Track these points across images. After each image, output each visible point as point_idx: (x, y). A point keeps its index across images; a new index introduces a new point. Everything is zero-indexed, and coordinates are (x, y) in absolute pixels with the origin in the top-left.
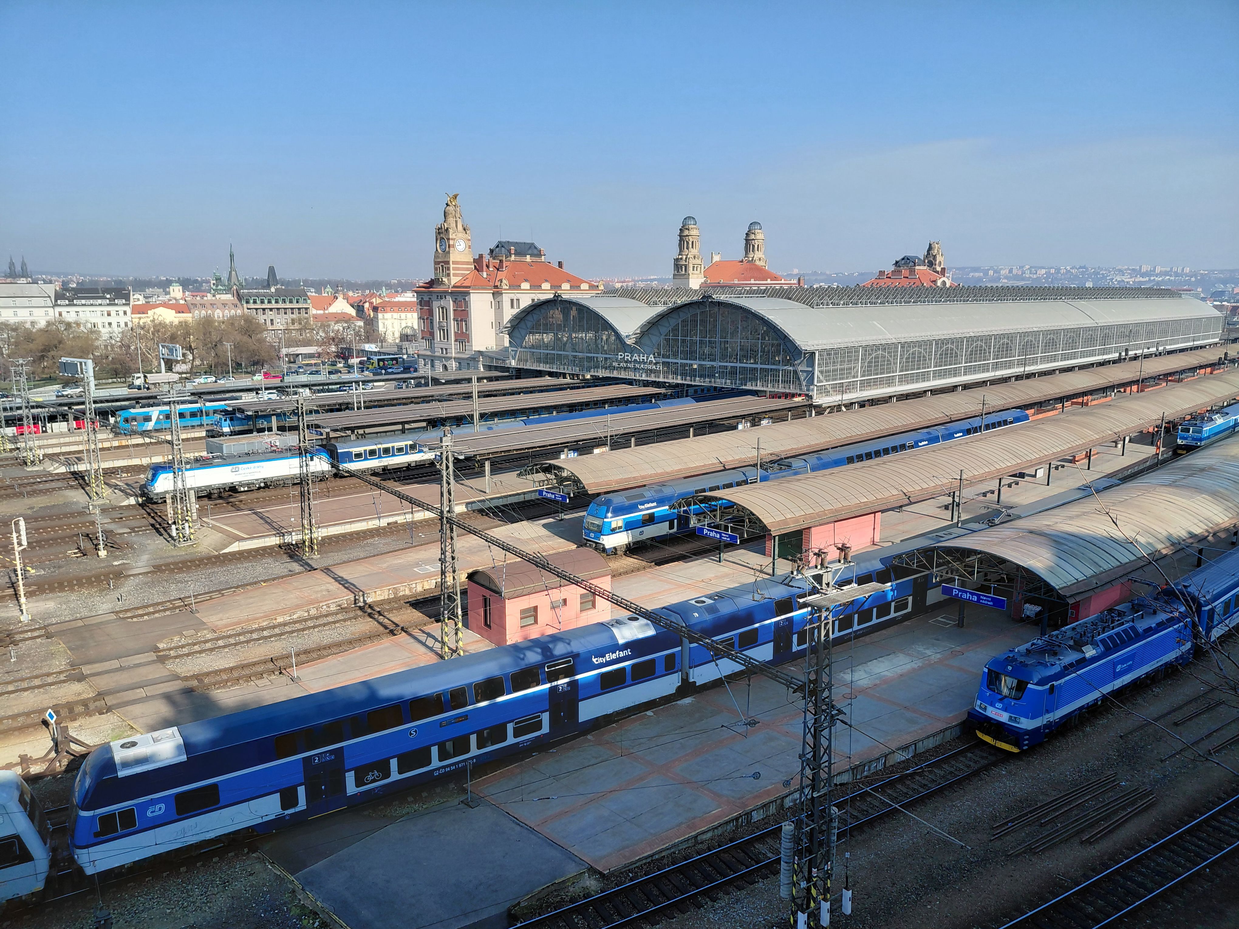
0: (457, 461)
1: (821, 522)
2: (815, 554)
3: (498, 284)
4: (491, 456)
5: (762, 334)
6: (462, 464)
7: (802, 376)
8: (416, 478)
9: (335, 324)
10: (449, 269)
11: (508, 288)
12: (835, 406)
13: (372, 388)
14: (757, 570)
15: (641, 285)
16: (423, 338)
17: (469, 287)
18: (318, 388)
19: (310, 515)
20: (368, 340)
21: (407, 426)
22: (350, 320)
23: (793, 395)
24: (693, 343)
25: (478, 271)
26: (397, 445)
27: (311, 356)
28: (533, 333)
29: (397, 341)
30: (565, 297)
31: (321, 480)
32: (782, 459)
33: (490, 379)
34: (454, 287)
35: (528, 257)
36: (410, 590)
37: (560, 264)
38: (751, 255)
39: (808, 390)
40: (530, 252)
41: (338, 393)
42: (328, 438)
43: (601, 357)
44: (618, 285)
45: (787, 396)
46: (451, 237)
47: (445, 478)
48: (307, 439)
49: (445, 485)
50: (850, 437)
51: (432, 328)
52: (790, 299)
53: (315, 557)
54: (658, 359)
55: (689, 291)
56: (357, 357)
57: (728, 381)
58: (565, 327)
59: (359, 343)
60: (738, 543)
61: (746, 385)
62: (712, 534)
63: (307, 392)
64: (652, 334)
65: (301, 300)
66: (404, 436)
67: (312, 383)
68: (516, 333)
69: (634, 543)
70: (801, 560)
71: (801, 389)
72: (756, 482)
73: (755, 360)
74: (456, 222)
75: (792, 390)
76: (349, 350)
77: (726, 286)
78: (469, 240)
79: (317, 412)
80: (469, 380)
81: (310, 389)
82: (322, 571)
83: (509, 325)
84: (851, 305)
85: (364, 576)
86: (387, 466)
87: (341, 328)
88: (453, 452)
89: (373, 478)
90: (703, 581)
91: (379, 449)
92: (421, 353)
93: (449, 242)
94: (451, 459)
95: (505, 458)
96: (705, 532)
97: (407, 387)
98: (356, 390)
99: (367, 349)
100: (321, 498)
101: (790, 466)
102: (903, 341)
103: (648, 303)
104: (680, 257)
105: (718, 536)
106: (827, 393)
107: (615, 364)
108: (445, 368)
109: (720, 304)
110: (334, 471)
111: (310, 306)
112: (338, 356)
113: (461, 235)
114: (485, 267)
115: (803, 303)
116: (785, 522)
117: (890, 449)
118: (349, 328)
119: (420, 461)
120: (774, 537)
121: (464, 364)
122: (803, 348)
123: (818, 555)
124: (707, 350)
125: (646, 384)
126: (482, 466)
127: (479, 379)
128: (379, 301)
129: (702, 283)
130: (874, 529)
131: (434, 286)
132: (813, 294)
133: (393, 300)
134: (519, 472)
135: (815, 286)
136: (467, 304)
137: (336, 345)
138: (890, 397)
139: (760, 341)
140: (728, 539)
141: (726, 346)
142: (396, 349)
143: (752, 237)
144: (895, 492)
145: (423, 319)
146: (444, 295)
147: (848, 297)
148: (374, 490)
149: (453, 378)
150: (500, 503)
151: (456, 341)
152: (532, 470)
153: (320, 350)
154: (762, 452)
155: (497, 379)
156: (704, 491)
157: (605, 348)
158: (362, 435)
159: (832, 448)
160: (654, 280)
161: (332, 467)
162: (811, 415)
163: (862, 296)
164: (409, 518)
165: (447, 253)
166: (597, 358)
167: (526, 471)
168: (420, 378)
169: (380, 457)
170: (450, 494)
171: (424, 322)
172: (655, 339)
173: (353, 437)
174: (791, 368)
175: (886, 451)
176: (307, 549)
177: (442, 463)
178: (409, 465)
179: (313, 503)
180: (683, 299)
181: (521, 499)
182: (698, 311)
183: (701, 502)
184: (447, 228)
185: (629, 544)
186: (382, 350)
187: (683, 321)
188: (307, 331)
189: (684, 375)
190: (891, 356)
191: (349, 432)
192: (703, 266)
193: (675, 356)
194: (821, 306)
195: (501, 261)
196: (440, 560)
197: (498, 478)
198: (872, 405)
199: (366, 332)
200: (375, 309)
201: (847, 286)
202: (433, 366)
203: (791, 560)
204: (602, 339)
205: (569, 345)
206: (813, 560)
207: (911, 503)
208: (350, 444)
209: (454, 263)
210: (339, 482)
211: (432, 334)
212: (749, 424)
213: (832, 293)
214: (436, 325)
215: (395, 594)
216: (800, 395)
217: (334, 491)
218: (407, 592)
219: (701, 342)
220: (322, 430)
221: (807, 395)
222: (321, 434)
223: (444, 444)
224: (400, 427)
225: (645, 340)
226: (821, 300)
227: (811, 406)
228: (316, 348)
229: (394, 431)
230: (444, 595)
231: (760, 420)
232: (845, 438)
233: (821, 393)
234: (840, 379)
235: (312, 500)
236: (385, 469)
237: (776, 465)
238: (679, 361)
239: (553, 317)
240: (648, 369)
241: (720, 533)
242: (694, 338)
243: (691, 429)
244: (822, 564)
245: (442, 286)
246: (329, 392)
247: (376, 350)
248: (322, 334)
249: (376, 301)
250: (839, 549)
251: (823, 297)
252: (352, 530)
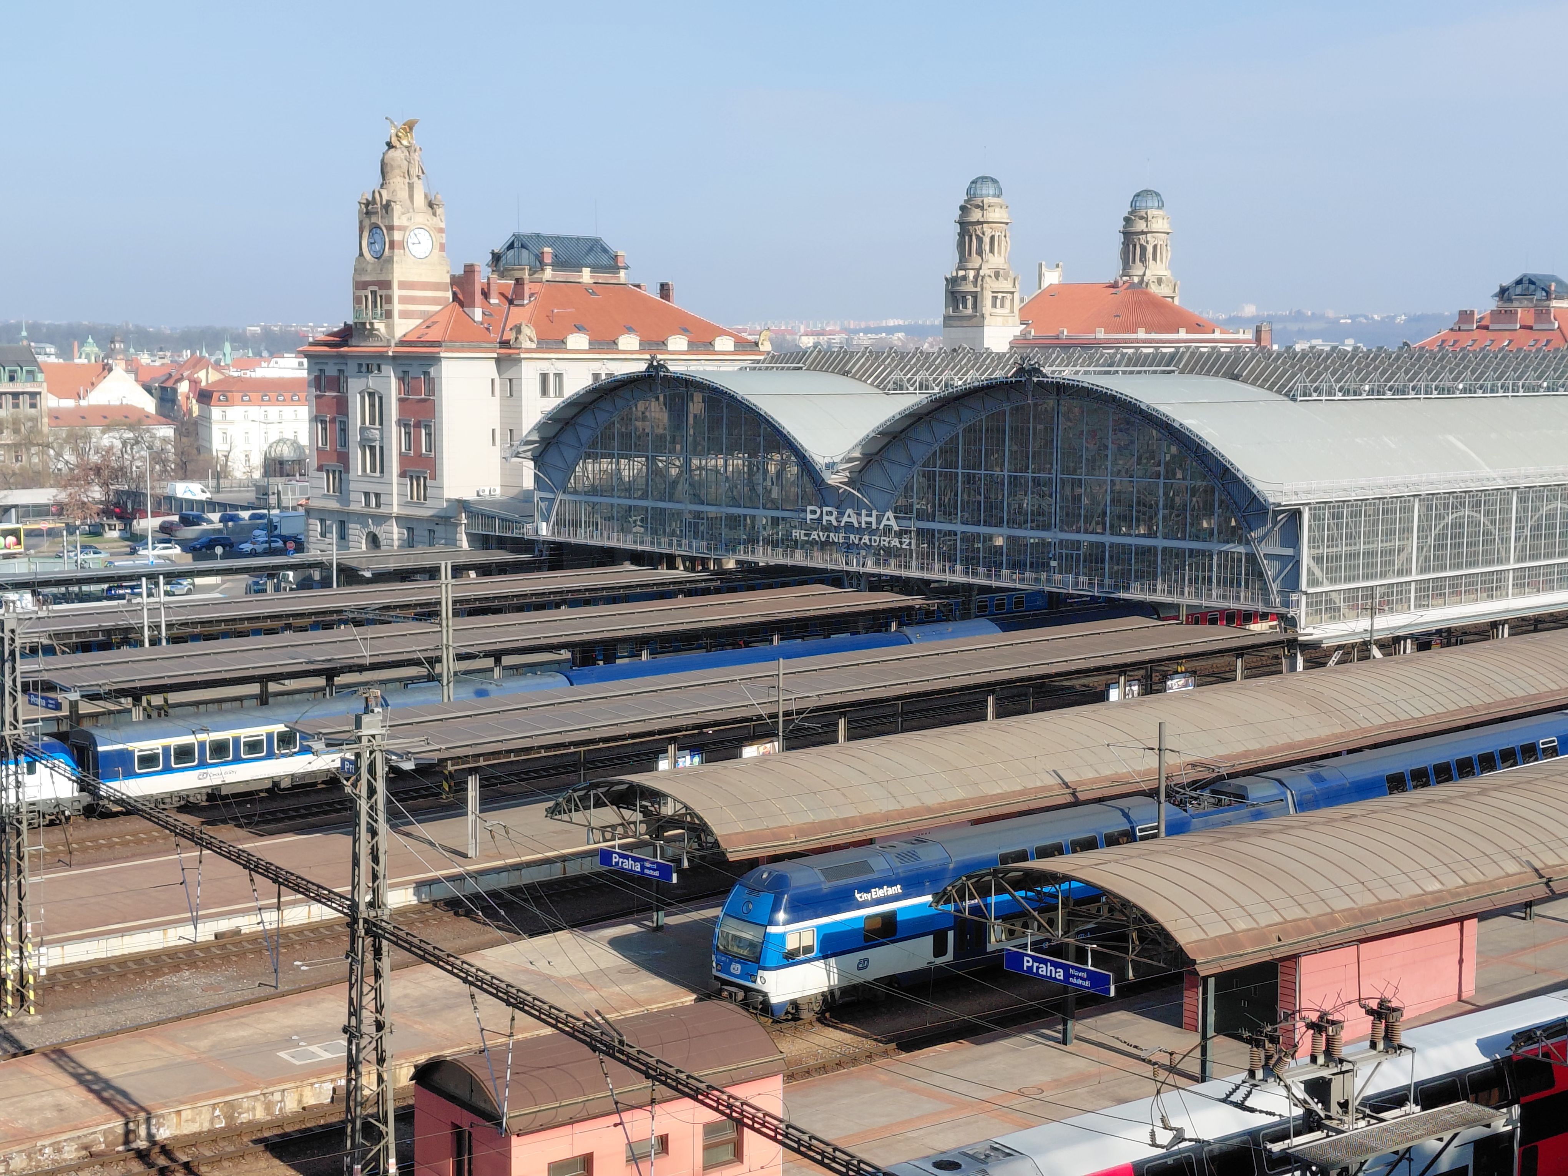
0: (396, 775)
1: (1324, 942)
2: (1311, 1026)
3: (510, 336)
4: (482, 763)
5: (1167, 464)
6: (410, 784)
7: (1270, 570)
8: (291, 818)
9: (104, 432)
10: (389, 300)
11: (534, 346)
12: (1353, 646)
13: (189, 592)
14: (1163, 1067)
15: (864, 340)
16: (320, 468)
17: (437, 344)
18: (54, 590)
19: (21, 912)
20: (185, 472)
21: (273, 687)
22: (140, 422)
23: (1248, 617)
24: (994, 483)
25: (462, 304)
26: (246, 733)
27: (39, 511)
28: (595, 457)
29: (257, 475)
30: (676, 368)
31: (52, 823)
32: (1221, 778)
33: (484, 570)
34: (403, 343)
35: (586, 271)
36: (268, 1107)
37: (665, 290)
38: (1137, 270)
39: (1286, 604)
40: (590, 259)
41: (105, 603)
42: (75, 717)
43: (763, 516)
44: (807, 342)
45: (1232, 618)
46: (396, 222)
47: (364, 819)
48: (21, 718)
49: (364, 836)
50: (1395, 724)
51: (345, 443)
52: (1236, 378)
53: (28, 1020)
54: (905, 523)
55: (980, 356)
56: (155, 515)
57: (1081, 579)
58: (674, 441)
59: (160, 479)
60: (1112, 994)
61: (1127, 589)
62: (1043, 970)
63: (25, 601)
64: (892, 462)
65: (21, 375)
66: (265, 712)
67: (41, 577)
68: (552, 457)
69: (846, 991)
70: (1274, 1040)
71: (1267, 602)
72: (1154, 836)
73: (1150, 528)
74: (411, 187)
75: (1244, 605)
76: (136, 496)
77: (1075, 346)
78: (441, 230)
79: (49, 650)
80: (433, 573)
81: (34, 593)
82: (45, 1055)
83: (535, 437)
84: (1389, 395)
85: (149, 1071)
86: (218, 788)
87: (118, 444)
88: (389, 752)
89: (184, 818)
90: (1020, 1093)
91: (202, 745)
92: (315, 503)
93: (391, 235)
94: (381, 770)
95: (516, 769)
96: (1027, 963)
97: (277, 589)
98: (150, 595)
99: (179, 495)
100: (49, 867)
101: (1241, 796)
102: (1523, 484)
103: (881, 386)
104: (961, 273)
105: (1060, 975)
106: (1334, 613)
107: (798, 534)
108: (374, 541)
109: (1061, 389)
110: (86, 798)
111: (43, 389)
112: (106, 512)
113: (423, 217)
114: (478, 297)
115: (1270, 389)
116: (1232, 940)
117: (1497, 757)
118: (137, 442)
119: (304, 775)
120: (1205, 979)
121: (421, 532)
122: (1271, 500)
123: (1317, 1027)
124: (1028, 503)
125: (877, 584)
126: (461, 788)
127: (458, 571)
128: (214, 376)
129: (1016, 339)
130: (1461, 961)
131: (353, 342)
132: (1293, 366)
133: (249, 374)
134: (551, 804)
135: (1298, 348)
136: (432, 385)
137: (105, 484)
138: (1494, 625)
139: (1162, 481)
140: (1087, 984)
141: (1078, 491)
142: (250, 496)
143: (1141, 226)
144: (1512, 867)
145: (323, 422)
146: (375, 362)
147: (1383, 373)
148: (186, 849)
149: (392, 565)
150: (504, 882)
151: (403, 474)
152: (584, 799)
153: (63, 496)
154: (1171, 759)
155: (503, 569)
156: (1022, 856)
157: (775, 494)
158: (159, 708)
159: (1350, 752)
160: (898, 329)
161: (82, 790)
162: (1293, 668)
163: (1416, 374)
164: (270, 918)
165: (384, 260)
166: (753, 518)
167: (569, 801)
168: (311, 566)
169: (203, 764)
170: (376, 859)
171: (324, 429)
172: (898, 474)
173: (137, 714)
174: (1242, 549)
175: (1488, 762)
176: (10, 1000)
177: (358, 780)
178: (276, 784)
179: (30, 880)
180: (969, 377)
181: (556, 872)
182: (1007, 407)
183: (1017, 885)
184: (388, 202)
185: (832, 992)
186: (220, 498)
187: (969, 430)
188: (34, 450)
189: (970, 562)
190: (1493, 522)
191: (127, 702)
192: (1017, 296)
193: (949, 513)
194: (1315, 396)
195: (519, 282)
196: (345, 1030)
197: (498, 818)
198: (1449, 645)
199: (181, 453)
200: (205, 397)
201: (1380, 348)
202: (343, 536)
203: (1248, 1041)
204: (766, 472)
205: (683, 487)
206: (1305, 1039)
207: (1554, 896)
208: (129, 730)
209: (403, 285)
210: (98, 828)
211: (344, 458)
212: (1135, 688)
213: (1342, 365)
214: (354, 437)
215: (230, 1117)
216: (1264, 616)
217: (84, 850)
218: (260, 1114)
219: (1014, 482)
220: (60, 697)
221: (1282, 617)
222: (58, 707)
223: (365, 732)
224: (254, 689)
225: (875, 476)
226: (1313, 381)
227: (1293, 644)
228: (53, 491)
229: (240, 699)
230: (353, 1122)
231: (1165, 677)
232: (1381, 727)
233: (1318, 612)
234: (1367, 577)
235: (26, 872)
236: (214, 795)
237: (1207, 793)
238: (959, 528)
239: (644, 419)
240: (880, 547)
241: (1065, 968)
242: (997, 472)
243: (990, 699)
244: (1329, 1053)
245: (371, 342)
246: (81, 601)
247: (204, 497)
248: (69, 456)
249: (206, 377)
250: (1370, 1012)
251: (1319, 374)
252: (126, 952)
